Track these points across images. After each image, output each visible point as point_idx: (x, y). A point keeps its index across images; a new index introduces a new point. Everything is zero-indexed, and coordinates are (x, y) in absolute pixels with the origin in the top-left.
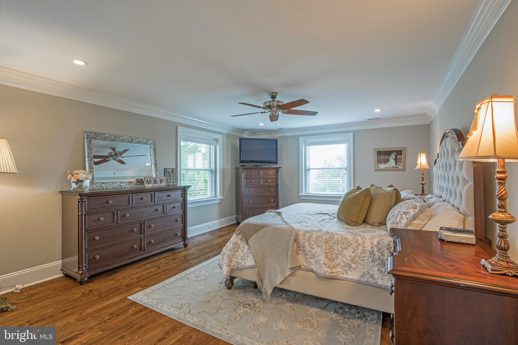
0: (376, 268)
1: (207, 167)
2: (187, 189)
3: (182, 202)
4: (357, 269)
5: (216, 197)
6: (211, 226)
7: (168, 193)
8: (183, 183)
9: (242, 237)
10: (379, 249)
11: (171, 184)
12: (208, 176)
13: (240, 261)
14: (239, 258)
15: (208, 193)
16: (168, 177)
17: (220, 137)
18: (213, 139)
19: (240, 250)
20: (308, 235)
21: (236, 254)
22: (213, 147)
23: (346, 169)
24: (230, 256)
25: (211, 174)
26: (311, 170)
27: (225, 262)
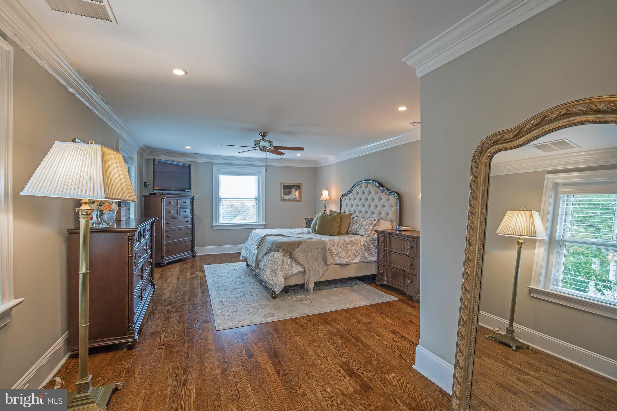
0: (367, 253)
4: (359, 256)
9: (284, 254)
10: (367, 243)
13: (288, 271)
20: (332, 242)
23: (256, 199)
26: (222, 200)
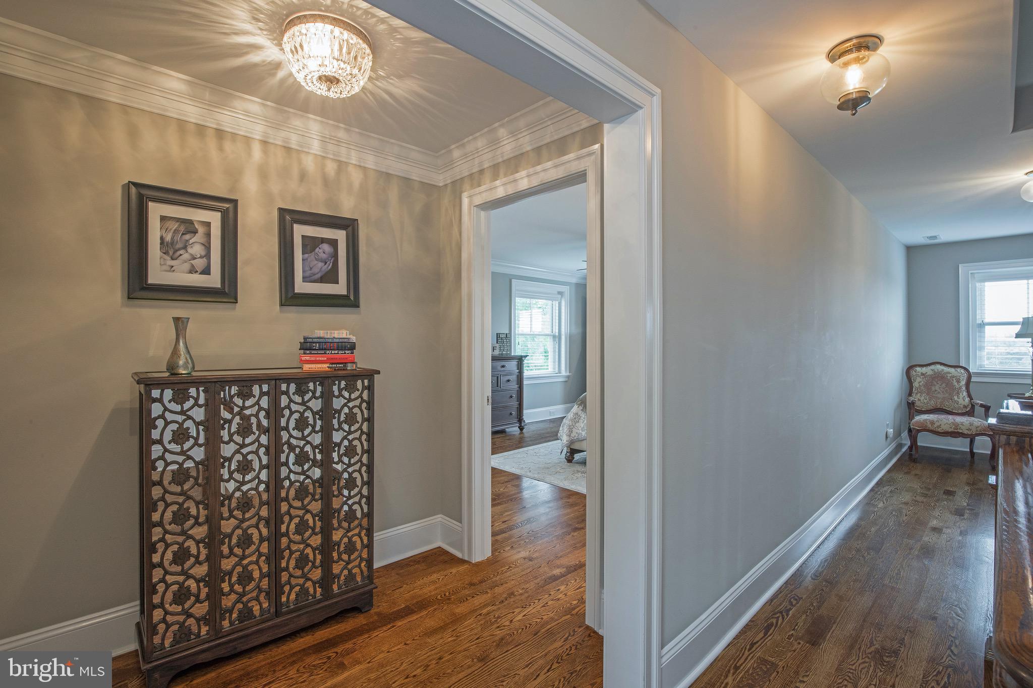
1: (548, 332)
2: (523, 359)
3: (518, 375)
5: (560, 373)
6: (553, 413)
7: (503, 363)
8: (517, 351)
9: (583, 408)
11: (504, 353)
12: (549, 344)
13: (581, 431)
14: (580, 429)
15: (549, 367)
16: (501, 344)
17: (566, 289)
18: (556, 293)
19: (581, 421)
21: (577, 425)
22: (556, 304)
24: (570, 426)
25: (554, 340)
27: (565, 431)
